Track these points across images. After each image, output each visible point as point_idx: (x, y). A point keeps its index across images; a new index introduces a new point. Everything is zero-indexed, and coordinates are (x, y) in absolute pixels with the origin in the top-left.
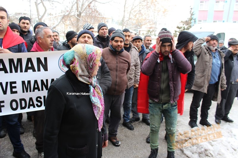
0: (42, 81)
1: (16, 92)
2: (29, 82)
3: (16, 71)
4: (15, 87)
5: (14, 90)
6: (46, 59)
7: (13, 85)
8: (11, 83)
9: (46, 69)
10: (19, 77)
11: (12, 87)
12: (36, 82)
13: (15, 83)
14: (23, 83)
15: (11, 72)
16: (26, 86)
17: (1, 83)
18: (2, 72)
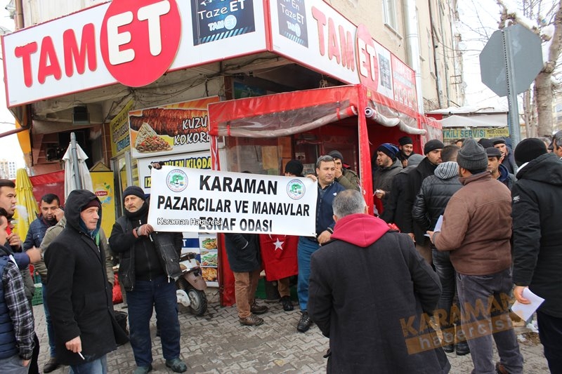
0: (271, 204)
1: (246, 212)
2: (259, 203)
3: (250, 192)
4: (247, 207)
5: (245, 209)
6: (276, 183)
7: (246, 204)
8: (245, 202)
9: (275, 193)
10: (252, 197)
11: (244, 207)
12: (265, 204)
13: (247, 202)
14: (254, 203)
15: (245, 192)
16: (256, 208)
17: (236, 201)
18: (238, 191)
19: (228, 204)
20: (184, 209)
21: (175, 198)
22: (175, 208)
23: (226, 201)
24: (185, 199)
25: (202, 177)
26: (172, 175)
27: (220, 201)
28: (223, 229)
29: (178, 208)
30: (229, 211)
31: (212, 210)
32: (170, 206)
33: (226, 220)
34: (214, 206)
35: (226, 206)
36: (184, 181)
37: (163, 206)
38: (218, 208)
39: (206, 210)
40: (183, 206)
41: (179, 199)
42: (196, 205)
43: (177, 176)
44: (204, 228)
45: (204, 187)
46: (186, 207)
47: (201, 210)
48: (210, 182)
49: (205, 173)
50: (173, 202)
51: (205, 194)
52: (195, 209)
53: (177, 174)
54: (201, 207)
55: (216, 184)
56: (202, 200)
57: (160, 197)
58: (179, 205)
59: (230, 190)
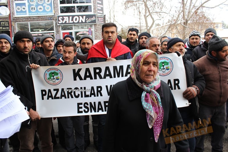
3: (119, 76)
17: (107, 86)
18: (108, 78)
19: (99, 89)
20: (63, 98)
21: (54, 90)
22: (56, 98)
23: (98, 87)
24: (63, 90)
25: (74, 70)
26: (48, 73)
27: (92, 88)
28: (98, 111)
29: (58, 98)
30: (101, 95)
31: (86, 96)
32: (51, 96)
33: (100, 103)
34: (88, 93)
35: (98, 91)
36: (59, 76)
37: (46, 97)
38: (91, 94)
39: (82, 97)
40: (62, 96)
41: (57, 90)
42: (73, 94)
43: (53, 73)
44: (82, 112)
45: (78, 78)
46: (65, 96)
47: (77, 97)
48: (82, 74)
49: (76, 67)
50: (54, 93)
51: (79, 83)
52: (72, 97)
53: (53, 71)
54: (77, 95)
55: (88, 74)
56: (76, 88)
57: (42, 91)
58: (59, 95)
59: (101, 77)
